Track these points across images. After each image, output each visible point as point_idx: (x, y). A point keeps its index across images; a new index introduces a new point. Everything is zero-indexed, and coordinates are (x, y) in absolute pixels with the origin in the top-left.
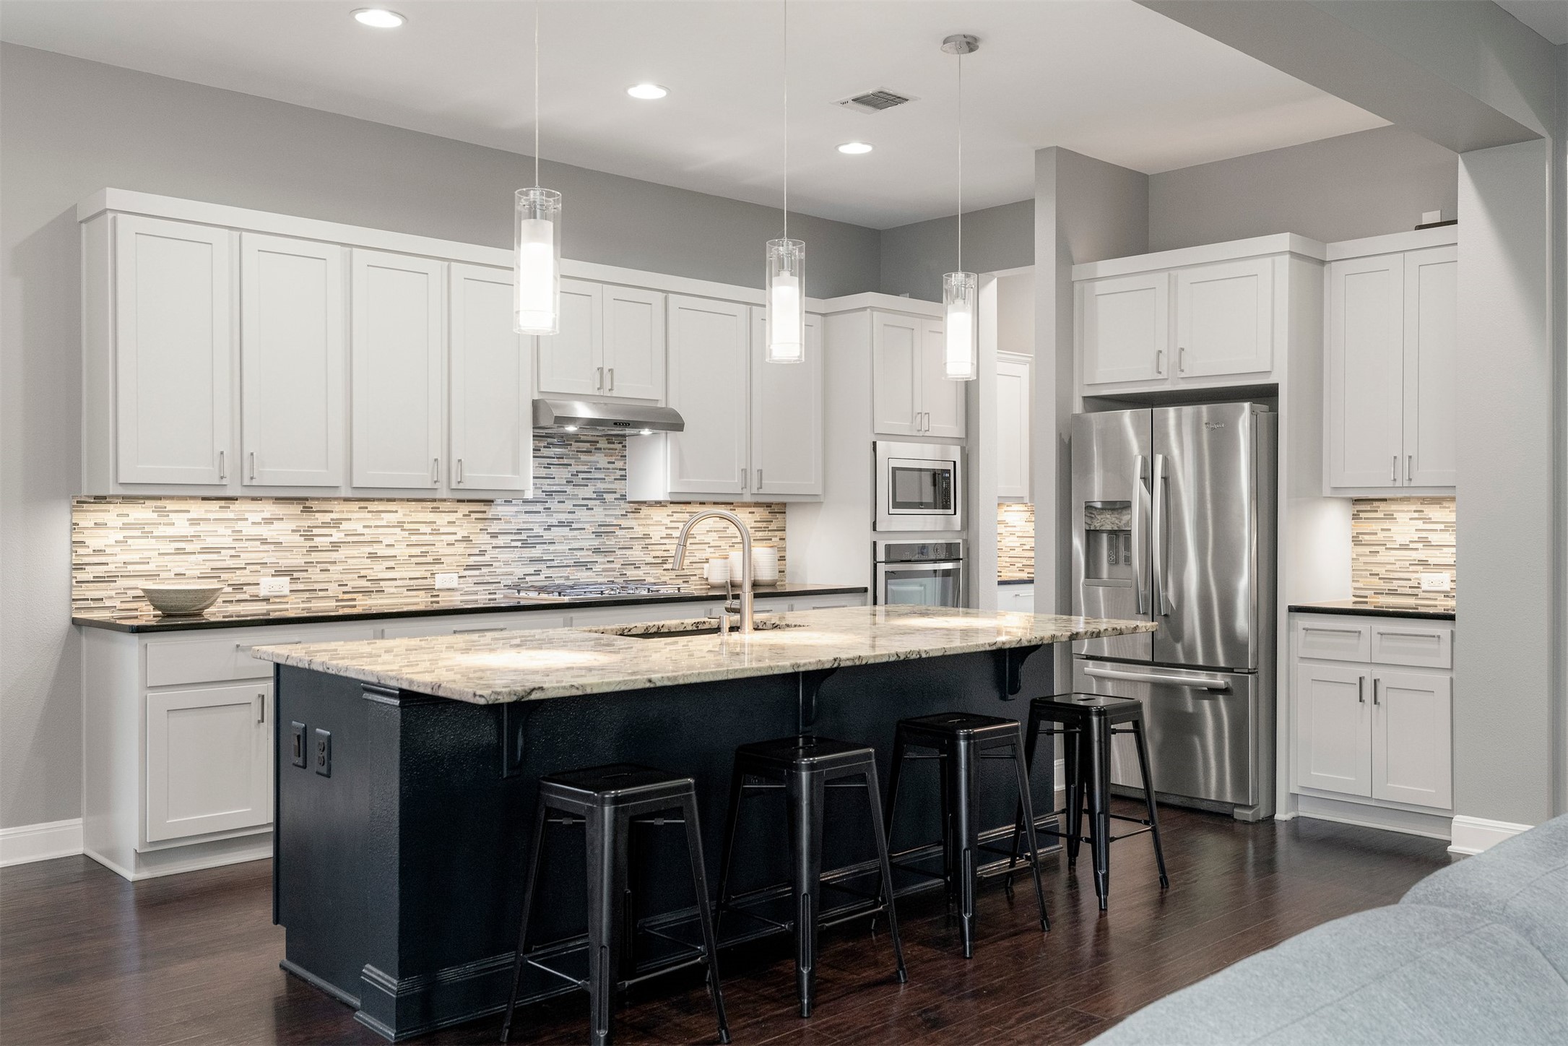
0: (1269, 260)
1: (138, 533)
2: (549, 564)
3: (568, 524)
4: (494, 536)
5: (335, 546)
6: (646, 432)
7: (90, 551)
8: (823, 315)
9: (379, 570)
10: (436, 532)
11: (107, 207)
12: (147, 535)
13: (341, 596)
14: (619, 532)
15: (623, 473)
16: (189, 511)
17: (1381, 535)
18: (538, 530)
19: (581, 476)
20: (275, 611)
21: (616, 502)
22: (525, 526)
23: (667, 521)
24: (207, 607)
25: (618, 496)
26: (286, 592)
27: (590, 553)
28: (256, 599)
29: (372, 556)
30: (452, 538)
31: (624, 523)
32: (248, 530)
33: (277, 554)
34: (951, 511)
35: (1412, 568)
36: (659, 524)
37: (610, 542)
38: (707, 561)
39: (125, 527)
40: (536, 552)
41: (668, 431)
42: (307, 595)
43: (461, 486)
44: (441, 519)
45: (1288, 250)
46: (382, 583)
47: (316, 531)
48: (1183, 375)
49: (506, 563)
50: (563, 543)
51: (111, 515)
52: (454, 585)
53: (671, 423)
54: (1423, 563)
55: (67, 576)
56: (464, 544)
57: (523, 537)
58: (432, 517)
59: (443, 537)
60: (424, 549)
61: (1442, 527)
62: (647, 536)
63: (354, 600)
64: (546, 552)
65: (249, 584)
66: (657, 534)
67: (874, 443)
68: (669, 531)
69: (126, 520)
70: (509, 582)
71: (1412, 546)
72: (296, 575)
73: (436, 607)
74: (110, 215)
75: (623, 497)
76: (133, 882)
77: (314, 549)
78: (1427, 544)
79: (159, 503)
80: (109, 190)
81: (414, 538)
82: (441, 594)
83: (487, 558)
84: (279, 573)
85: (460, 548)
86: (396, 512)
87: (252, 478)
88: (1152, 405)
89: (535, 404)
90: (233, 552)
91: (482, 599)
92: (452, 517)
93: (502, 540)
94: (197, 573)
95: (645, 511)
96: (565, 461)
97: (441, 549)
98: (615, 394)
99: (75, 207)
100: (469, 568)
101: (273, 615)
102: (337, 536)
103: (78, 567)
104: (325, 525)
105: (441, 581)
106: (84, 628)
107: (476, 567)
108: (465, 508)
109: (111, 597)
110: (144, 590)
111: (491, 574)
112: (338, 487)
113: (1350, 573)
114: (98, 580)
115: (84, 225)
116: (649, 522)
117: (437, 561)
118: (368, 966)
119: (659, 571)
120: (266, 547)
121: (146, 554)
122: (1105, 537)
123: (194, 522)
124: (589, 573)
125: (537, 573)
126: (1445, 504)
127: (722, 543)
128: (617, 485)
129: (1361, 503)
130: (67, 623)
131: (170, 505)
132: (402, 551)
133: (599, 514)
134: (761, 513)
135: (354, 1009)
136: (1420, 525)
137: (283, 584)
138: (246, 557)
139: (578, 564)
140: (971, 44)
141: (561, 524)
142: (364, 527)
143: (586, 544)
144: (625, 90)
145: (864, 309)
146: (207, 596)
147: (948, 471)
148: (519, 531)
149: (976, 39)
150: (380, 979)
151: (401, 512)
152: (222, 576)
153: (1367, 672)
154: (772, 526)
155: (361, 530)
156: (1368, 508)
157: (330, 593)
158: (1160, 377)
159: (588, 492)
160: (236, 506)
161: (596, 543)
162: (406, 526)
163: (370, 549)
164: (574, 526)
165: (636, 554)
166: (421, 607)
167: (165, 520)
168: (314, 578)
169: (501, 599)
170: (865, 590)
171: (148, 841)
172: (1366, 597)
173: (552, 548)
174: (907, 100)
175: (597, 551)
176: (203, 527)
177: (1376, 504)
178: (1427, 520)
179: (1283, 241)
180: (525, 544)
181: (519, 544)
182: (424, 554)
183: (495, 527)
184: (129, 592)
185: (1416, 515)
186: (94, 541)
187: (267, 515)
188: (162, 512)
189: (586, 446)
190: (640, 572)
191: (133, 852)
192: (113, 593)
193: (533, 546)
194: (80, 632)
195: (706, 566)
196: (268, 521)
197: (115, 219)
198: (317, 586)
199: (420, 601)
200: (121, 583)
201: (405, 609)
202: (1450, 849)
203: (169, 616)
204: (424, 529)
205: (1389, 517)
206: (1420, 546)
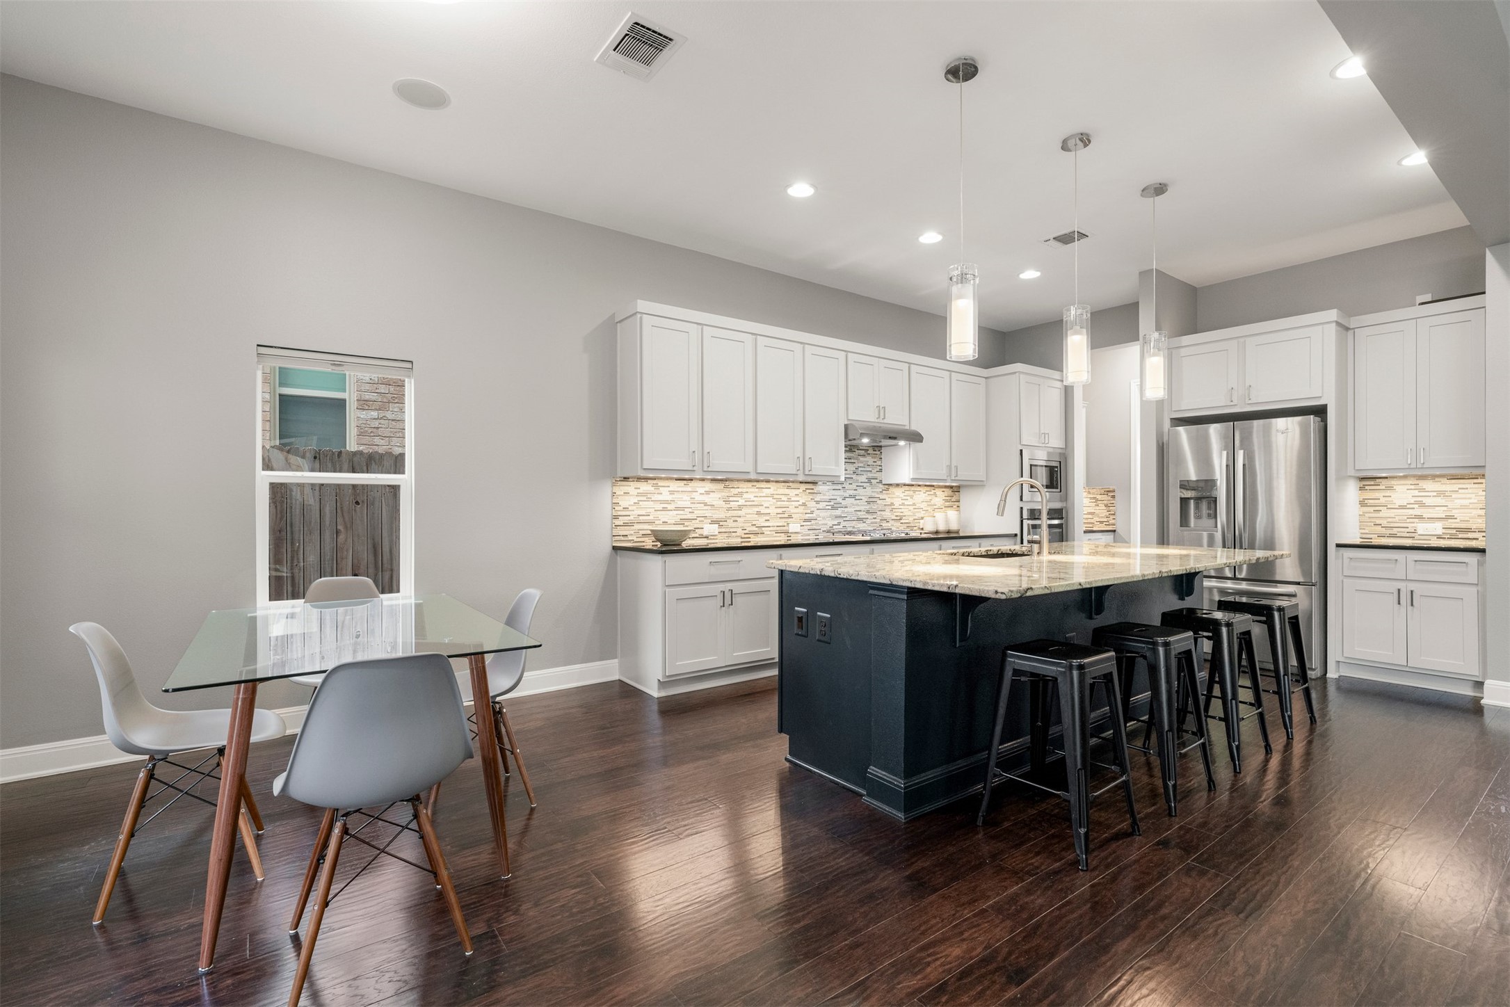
0: (1321, 327)
1: (644, 498)
2: (845, 519)
3: (853, 497)
4: (818, 502)
5: (740, 508)
6: (902, 443)
7: (621, 508)
8: (986, 378)
9: (761, 521)
10: (789, 500)
11: (638, 311)
12: (649, 500)
13: (743, 536)
14: (879, 502)
15: (880, 468)
16: (669, 487)
17: (1383, 500)
18: (839, 500)
19: (860, 469)
20: (711, 544)
21: (878, 485)
22: (833, 497)
23: (902, 495)
24: (684, 541)
25: (878, 481)
26: (717, 533)
27: (865, 513)
28: (702, 537)
29: (759, 513)
30: (797, 504)
31: (882, 497)
32: (698, 497)
33: (712, 511)
34: (1059, 490)
35: (1408, 520)
36: (898, 497)
37: (874, 507)
38: (922, 518)
39: (639, 495)
40: (838, 512)
41: (911, 443)
42: (726, 535)
43: (810, 473)
44: (792, 493)
45: (1336, 319)
46: (763, 529)
47: (731, 499)
48: (1250, 402)
49: (824, 518)
50: (852, 507)
51: (631, 487)
52: (798, 530)
53: (915, 437)
54: (1420, 517)
55: (610, 522)
56: (803, 507)
57: (832, 503)
58: (787, 491)
59: (793, 503)
60: (784, 509)
61: (1435, 494)
62: (892, 504)
63: (750, 538)
64: (843, 512)
65: (698, 528)
66: (897, 502)
67: (1021, 451)
68: (903, 501)
69: (639, 491)
70: (825, 529)
71: (1408, 506)
72: (721, 523)
73: (789, 542)
74: (639, 316)
75: (881, 482)
76: (657, 698)
77: (729, 509)
78: (1422, 505)
79: (655, 482)
80: (639, 301)
81: (779, 503)
82: (792, 535)
83: (814, 515)
84: (713, 522)
85: (801, 509)
86: (770, 488)
87: (708, 467)
88: (1234, 421)
89: (846, 427)
90: (690, 510)
91: (812, 539)
92: (797, 492)
93: (822, 505)
94: (673, 522)
95: (892, 489)
96: (852, 461)
97: (792, 510)
98: (885, 421)
99: (614, 314)
100: (806, 520)
101: (710, 546)
102: (741, 502)
103: (616, 517)
104: (735, 495)
105: (794, 527)
106: (618, 551)
107: (809, 520)
108: (803, 487)
109: (632, 535)
110: (651, 530)
111: (817, 524)
112: (748, 472)
113: (1358, 524)
114: (625, 525)
115: (618, 324)
116: (893, 496)
117: (790, 517)
118: (871, 767)
119: (898, 524)
120: (706, 508)
121: (648, 510)
122: (1192, 501)
123: (672, 492)
124: (864, 524)
125: (839, 524)
126: (1437, 479)
127: (929, 509)
128: (878, 475)
129: (1366, 480)
130: (611, 548)
131: (661, 483)
132: (773, 511)
133: (869, 491)
134: (948, 492)
135: (862, 795)
136: (1416, 493)
137: (714, 529)
138: (697, 513)
139: (859, 520)
140: (1160, 189)
141: (851, 496)
142: (755, 497)
143: (862, 508)
144: (918, 238)
145: (1015, 373)
146: (685, 534)
147: (1057, 467)
148: (830, 500)
149: (1165, 185)
150: (886, 778)
151: (773, 489)
152: (686, 523)
153: (1401, 585)
154: (953, 499)
155: (753, 499)
156: (1372, 483)
157: (738, 534)
158: (1232, 404)
159: (863, 478)
160: (692, 484)
161: (867, 507)
162: (775, 496)
163: (757, 510)
164: (857, 498)
165: (887, 514)
166: (782, 543)
167: (657, 491)
168: (730, 525)
169: (822, 539)
170: (1016, 535)
171: (667, 674)
172: (1371, 539)
173: (846, 510)
174: (1087, 236)
175: (868, 512)
176: (676, 496)
177: (1378, 480)
178: (1423, 490)
179: (1333, 314)
180: (833, 508)
181: (830, 507)
182: (783, 513)
183: (818, 498)
184: (640, 532)
185: (1413, 487)
186: (623, 504)
187: (707, 489)
188: (656, 486)
189: (862, 452)
190: (889, 524)
191: (657, 681)
192: (632, 532)
193: (836, 508)
194: (616, 554)
195: (921, 521)
196: (708, 493)
197: (641, 318)
198: (732, 530)
199: (782, 539)
200: (637, 527)
201: (775, 543)
202: (1483, 702)
203: (665, 545)
204: (784, 498)
205: (1390, 488)
206: (1416, 506)
